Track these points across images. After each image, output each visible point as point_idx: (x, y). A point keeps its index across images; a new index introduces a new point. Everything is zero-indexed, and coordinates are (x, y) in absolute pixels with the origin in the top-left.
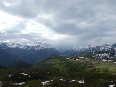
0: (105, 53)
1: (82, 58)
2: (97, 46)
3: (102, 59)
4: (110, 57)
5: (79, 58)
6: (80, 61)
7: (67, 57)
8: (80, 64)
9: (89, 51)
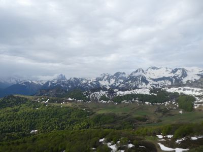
0: (101, 91)
1: (71, 99)
2: (75, 78)
3: (100, 100)
4: (109, 96)
5: (66, 101)
6: (69, 104)
7: (43, 100)
8: (73, 110)
9: (62, 85)
